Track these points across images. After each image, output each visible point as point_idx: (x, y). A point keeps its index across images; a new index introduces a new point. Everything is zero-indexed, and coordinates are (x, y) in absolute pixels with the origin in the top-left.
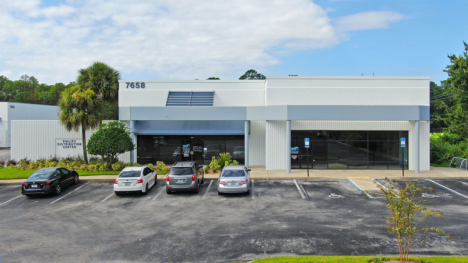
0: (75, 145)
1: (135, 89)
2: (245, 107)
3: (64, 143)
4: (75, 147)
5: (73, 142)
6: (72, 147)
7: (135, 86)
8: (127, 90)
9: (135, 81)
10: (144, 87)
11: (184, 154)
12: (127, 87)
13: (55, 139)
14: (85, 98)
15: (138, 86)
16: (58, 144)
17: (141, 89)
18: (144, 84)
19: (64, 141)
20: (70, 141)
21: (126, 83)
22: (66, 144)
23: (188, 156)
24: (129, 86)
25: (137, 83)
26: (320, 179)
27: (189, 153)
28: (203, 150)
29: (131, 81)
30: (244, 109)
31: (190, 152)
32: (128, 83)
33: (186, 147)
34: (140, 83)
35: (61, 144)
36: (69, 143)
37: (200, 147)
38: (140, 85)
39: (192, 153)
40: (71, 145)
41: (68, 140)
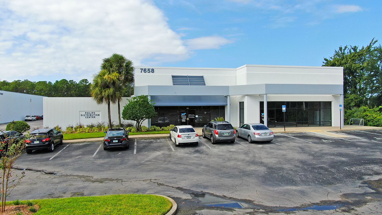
0: (95, 116)
1: (147, 74)
2: (229, 86)
3: (86, 115)
4: (95, 117)
5: (93, 114)
6: (92, 117)
7: (147, 71)
8: (141, 74)
9: (147, 67)
10: (154, 72)
11: (182, 120)
12: (141, 72)
13: (79, 111)
14: (114, 79)
15: (149, 71)
16: (81, 115)
17: (151, 73)
18: (154, 70)
19: (86, 113)
20: (91, 113)
21: (141, 69)
22: (88, 115)
23: (185, 121)
24: (143, 71)
25: (148, 69)
26: (293, 132)
27: (186, 120)
28: (195, 117)
29: (144, 68)
30: (228, 87)
31: (186, 118)
32: (142, 69)
33: (183, 115)
34: (151, 69)
35: (84, 115)
36: (90, 114)
37: (193, 115)
38: (151, 70)
39: (188, 119)
40: (92, 116)
41: (89, 112)
